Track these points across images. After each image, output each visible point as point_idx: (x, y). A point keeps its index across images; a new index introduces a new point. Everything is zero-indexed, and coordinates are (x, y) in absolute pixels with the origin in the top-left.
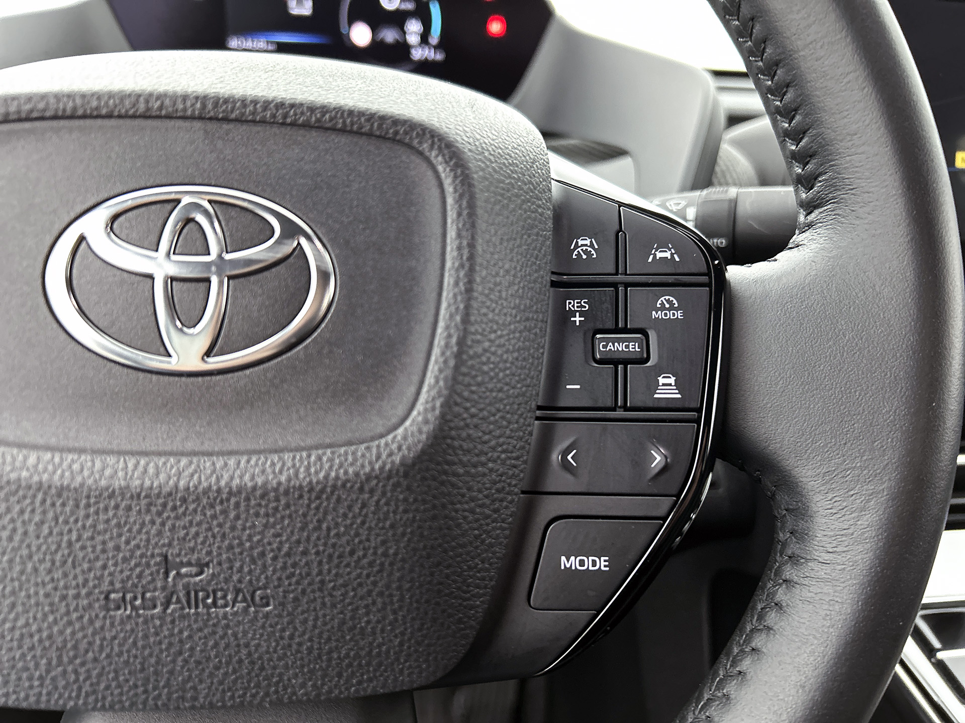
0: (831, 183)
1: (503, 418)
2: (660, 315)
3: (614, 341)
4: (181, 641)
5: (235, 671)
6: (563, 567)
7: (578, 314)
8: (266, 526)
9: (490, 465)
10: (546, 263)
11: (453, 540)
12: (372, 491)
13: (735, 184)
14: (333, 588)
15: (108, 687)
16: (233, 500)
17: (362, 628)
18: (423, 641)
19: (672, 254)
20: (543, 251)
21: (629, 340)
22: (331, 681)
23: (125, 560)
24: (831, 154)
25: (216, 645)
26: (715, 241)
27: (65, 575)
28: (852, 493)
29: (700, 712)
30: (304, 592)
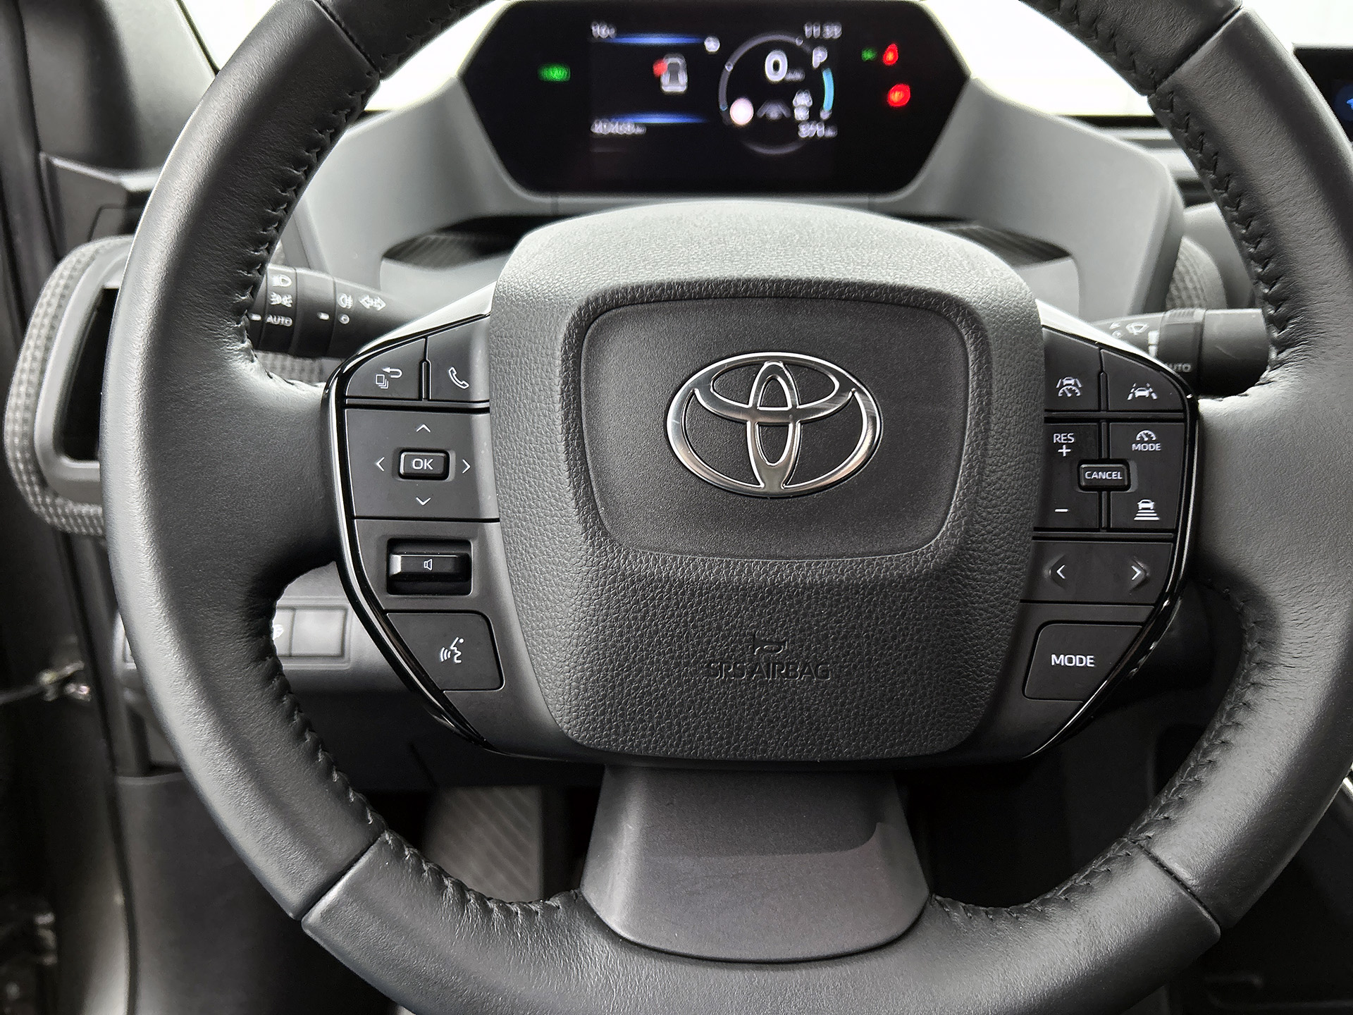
0: (1302, 326)
1: (1009, 535)
2: (1140, 447)
3: (1098, 470)
4: (759, 703)
5: (797, 730)
6: (1053, 664)
7: (1064, 446)
8: (829, 614)
9: (1000, 573)
10: (1041, 403)
11: (972, 633)
12: (912, 590)
13: (1201, 306)
14: (878, 665)
15: (701, 738)
16: (807, 593)
17: (897, 699)
18: (944, 713)
19: (1150, 393)
20: (1039, 393)
21: (1112, 470)
22: (869, 743)
23: (724, 637)
24: (1302, 300)
25: (785, 707)
26: (1180, 365)
27: (680, 647)
28: (1316, 606)
29: (1172, 796)
30: (855, 667)
